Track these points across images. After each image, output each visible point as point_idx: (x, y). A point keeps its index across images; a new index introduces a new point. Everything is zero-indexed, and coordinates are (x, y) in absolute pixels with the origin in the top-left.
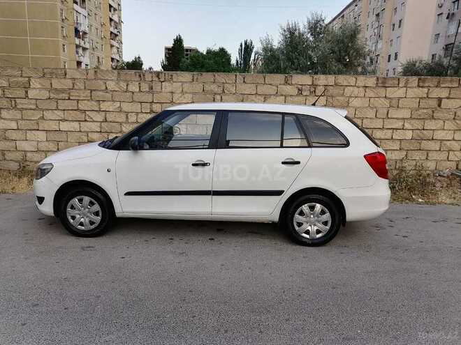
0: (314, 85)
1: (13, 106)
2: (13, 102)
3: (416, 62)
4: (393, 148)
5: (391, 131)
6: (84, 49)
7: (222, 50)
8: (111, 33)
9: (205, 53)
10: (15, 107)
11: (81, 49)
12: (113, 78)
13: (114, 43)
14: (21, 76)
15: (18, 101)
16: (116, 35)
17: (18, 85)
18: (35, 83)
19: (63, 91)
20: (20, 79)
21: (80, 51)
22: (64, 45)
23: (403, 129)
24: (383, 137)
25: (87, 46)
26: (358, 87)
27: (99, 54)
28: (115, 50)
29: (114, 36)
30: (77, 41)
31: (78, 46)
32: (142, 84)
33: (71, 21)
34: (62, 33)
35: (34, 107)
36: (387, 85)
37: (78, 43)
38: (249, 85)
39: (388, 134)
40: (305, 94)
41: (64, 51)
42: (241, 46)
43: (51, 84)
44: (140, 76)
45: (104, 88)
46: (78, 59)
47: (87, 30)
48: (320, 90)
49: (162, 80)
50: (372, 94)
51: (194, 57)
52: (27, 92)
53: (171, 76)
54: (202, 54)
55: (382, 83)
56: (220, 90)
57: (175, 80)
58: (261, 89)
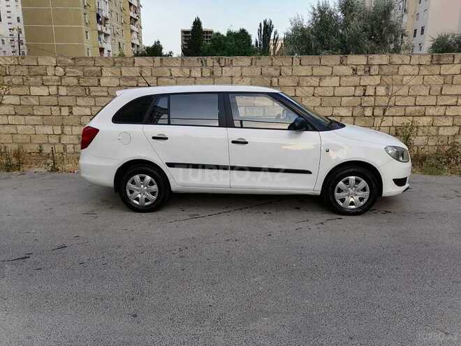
0: (369, 65)
1: (88, 93)
2: (87, 90)
3: (448, 36)
4: (445, 124)
5: (444, 108)
6: (106, 35)
7: (243, 31)
8: (131, 17)
9: (225, 35)
10: (89, 95)
11: (103, 35)
12: (177, 65)
13: (134, 28)
14: (94, 66)
15: (92, 89)
16: (136, 20)
17: (91, 74)
18: (107, 72)
19: (132, 78)
20: (94, 68)
21: (102, 37)
22: (87, 32)
23: (456, 105)
24: (436, 114)
25: (109, 32)
26: (413, 65)
27: (120, 40)
28: (135, 35)
29: (134, 21)
30: (99, 27)
31: (100, 33)
32: (204, 69)
33: (92, 8)
34: (85, 20)
35: (106, 94)
36: (442, 63)
37: (100, 29)
38: (306, 67)
39: (442, 110)
40: (359, 73)
41: (87, 38)
42: (260, 25)
43: (121, 72)
44: (202, 62)
45: (169, 74)
46: (100, 46)
47: (108, 16)
48: (374, 70)
49: (223, 65)
50: (426, 72)
51: (215, 39)
52: (99, 80)
53: (232, 61)
54: (223, 35)
55: (437, 60)
56: (277, 73)
57: (234, 65)
58: (317, 71)
